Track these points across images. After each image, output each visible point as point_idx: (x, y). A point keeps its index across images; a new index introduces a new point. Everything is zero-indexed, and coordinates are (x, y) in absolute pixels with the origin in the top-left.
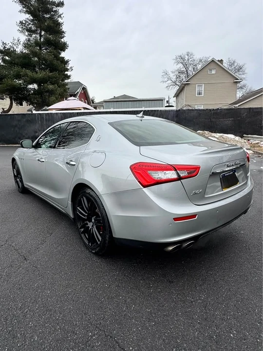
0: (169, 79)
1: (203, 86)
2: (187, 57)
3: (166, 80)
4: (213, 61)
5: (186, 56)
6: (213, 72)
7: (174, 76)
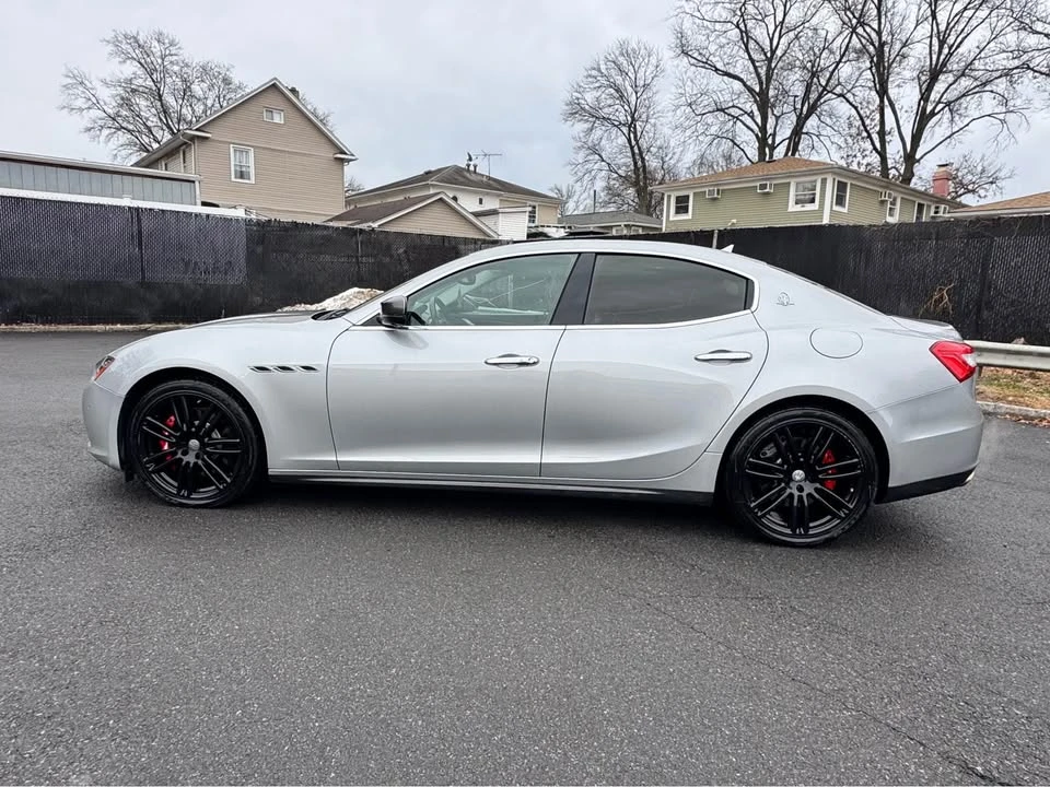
0: (96, 104)
1: (252, 154)
2: (157, 48)
3: (80, 103)
4: (274, 87)
5: (155, 43)
6: (278, 119)
7: (114, 97)
